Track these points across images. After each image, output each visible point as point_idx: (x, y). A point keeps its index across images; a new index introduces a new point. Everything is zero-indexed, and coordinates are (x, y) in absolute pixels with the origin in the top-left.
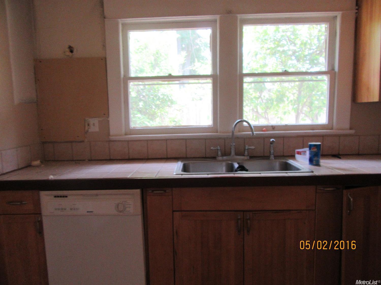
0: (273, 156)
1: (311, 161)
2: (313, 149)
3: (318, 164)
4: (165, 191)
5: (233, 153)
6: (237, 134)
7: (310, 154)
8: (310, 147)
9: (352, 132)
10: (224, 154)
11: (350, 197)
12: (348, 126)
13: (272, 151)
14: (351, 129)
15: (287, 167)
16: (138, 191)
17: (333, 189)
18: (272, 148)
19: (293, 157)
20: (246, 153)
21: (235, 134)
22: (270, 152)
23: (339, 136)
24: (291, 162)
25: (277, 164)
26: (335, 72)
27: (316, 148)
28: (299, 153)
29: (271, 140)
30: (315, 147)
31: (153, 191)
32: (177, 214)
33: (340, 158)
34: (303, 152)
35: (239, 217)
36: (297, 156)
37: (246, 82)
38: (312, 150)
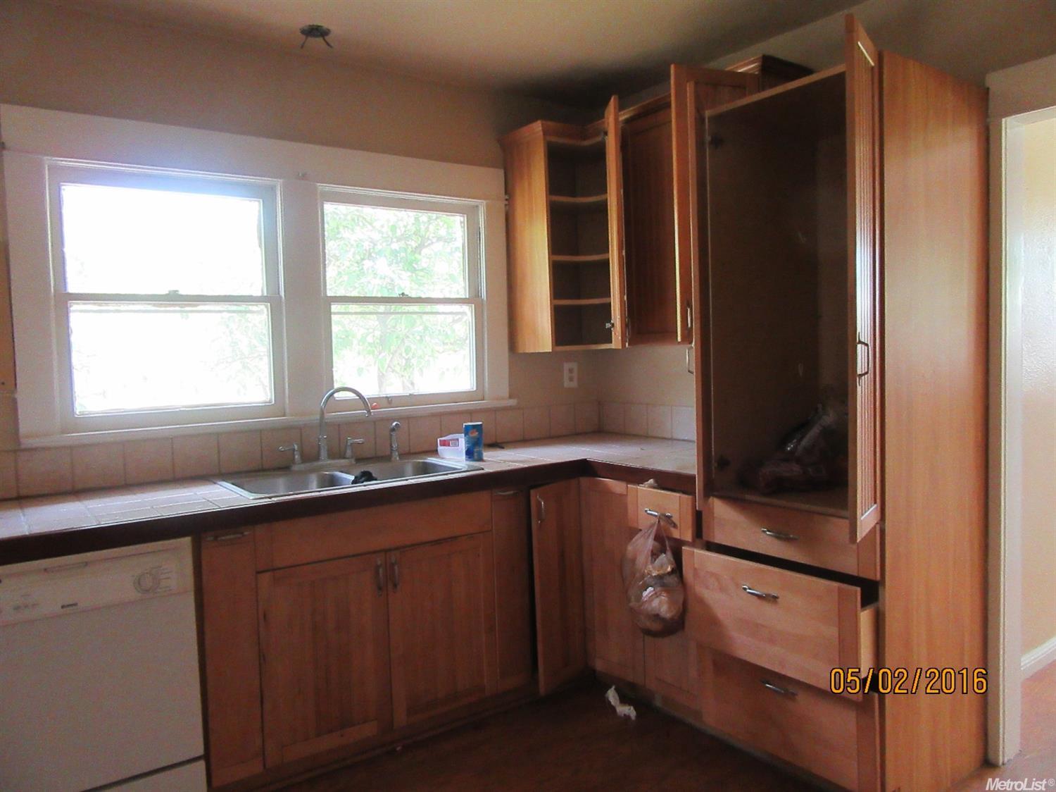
0: (397, 454)
1: (470, 454)
2: (472, 433)
3: (480, 459)
4: (242, 533)
5: (324, 454)
6: (330, 416)
7: (467, 442)
8: (467, 431)
9: (513, 402)
10: (306, 458)
11: (540, 499)
12: (506, 394)
13: (395, 446)
14: (511, 397)
15: (426, 469)
16: (187, 540)
17: (512, 492)
18: (394, 438)
19: (434, 452)
20: (349, 453)
21: (327, 415)
22: (391, 446)
23: (495, 410)
24: (432, 460)
25: (409, 468)
26: (482, 300)
27: (477, 431)
28: (445, 444)
29: (394, 424)
30: (475, 430)
31: (216, 538)
32: (266, 577)
33: (503, 448)
34: (451, 440)
35: (379, 563)
36: (440, 448)
37: (335, 313)
38: (471, 435)
